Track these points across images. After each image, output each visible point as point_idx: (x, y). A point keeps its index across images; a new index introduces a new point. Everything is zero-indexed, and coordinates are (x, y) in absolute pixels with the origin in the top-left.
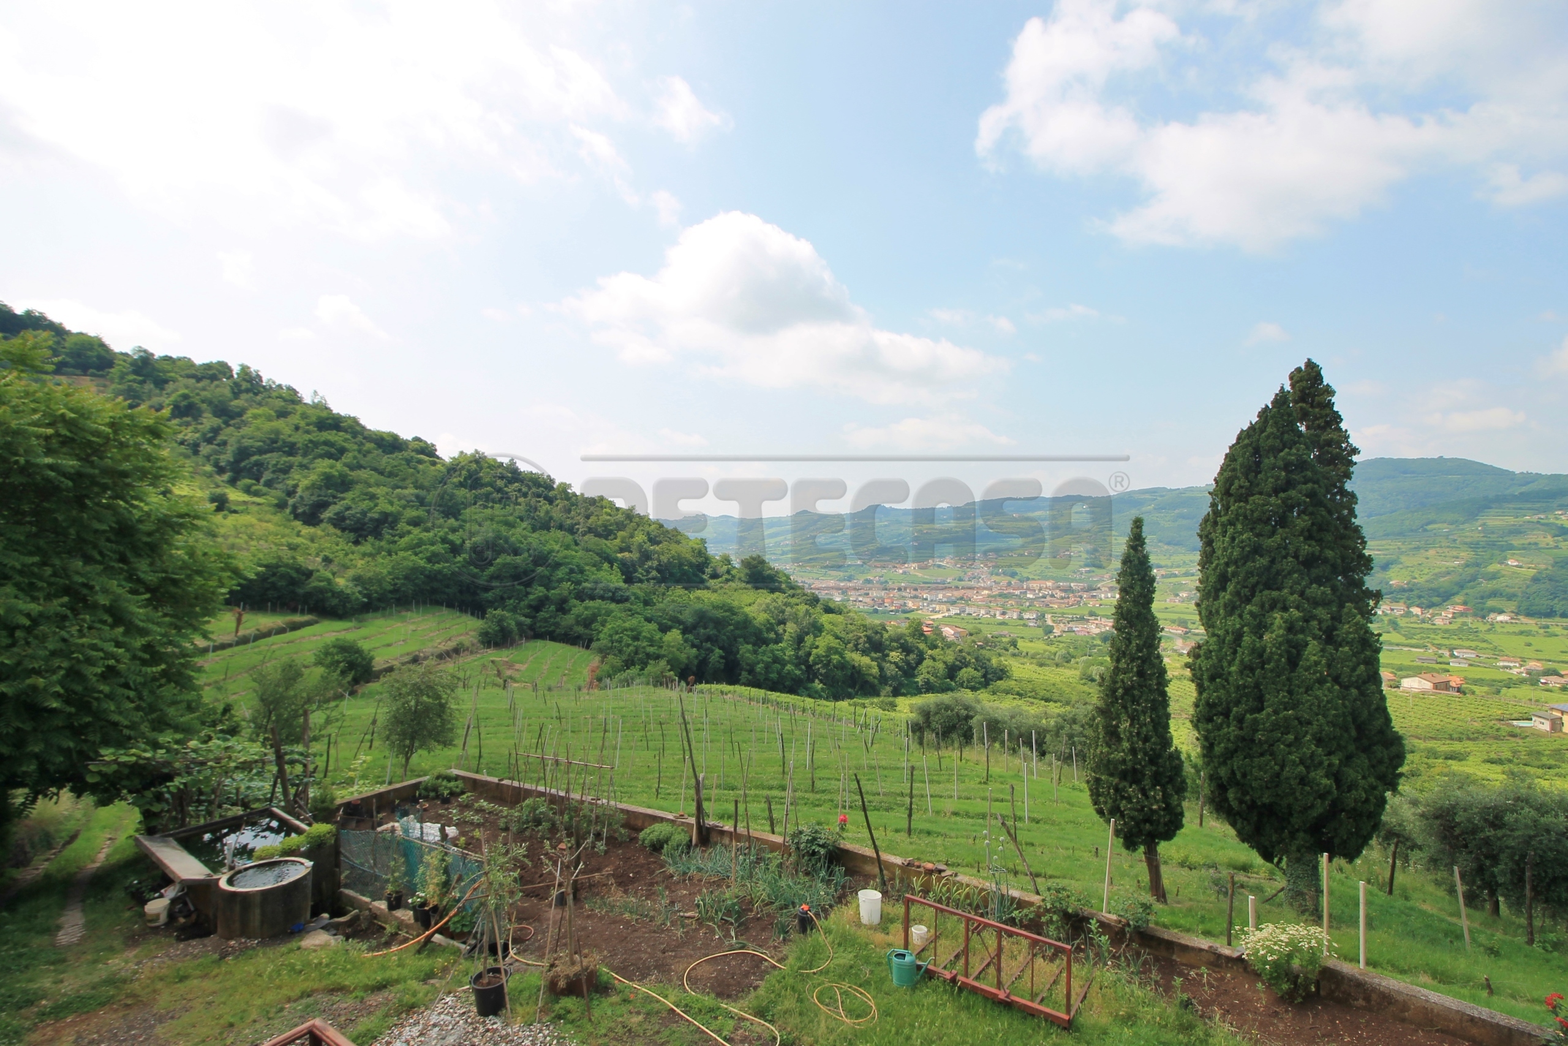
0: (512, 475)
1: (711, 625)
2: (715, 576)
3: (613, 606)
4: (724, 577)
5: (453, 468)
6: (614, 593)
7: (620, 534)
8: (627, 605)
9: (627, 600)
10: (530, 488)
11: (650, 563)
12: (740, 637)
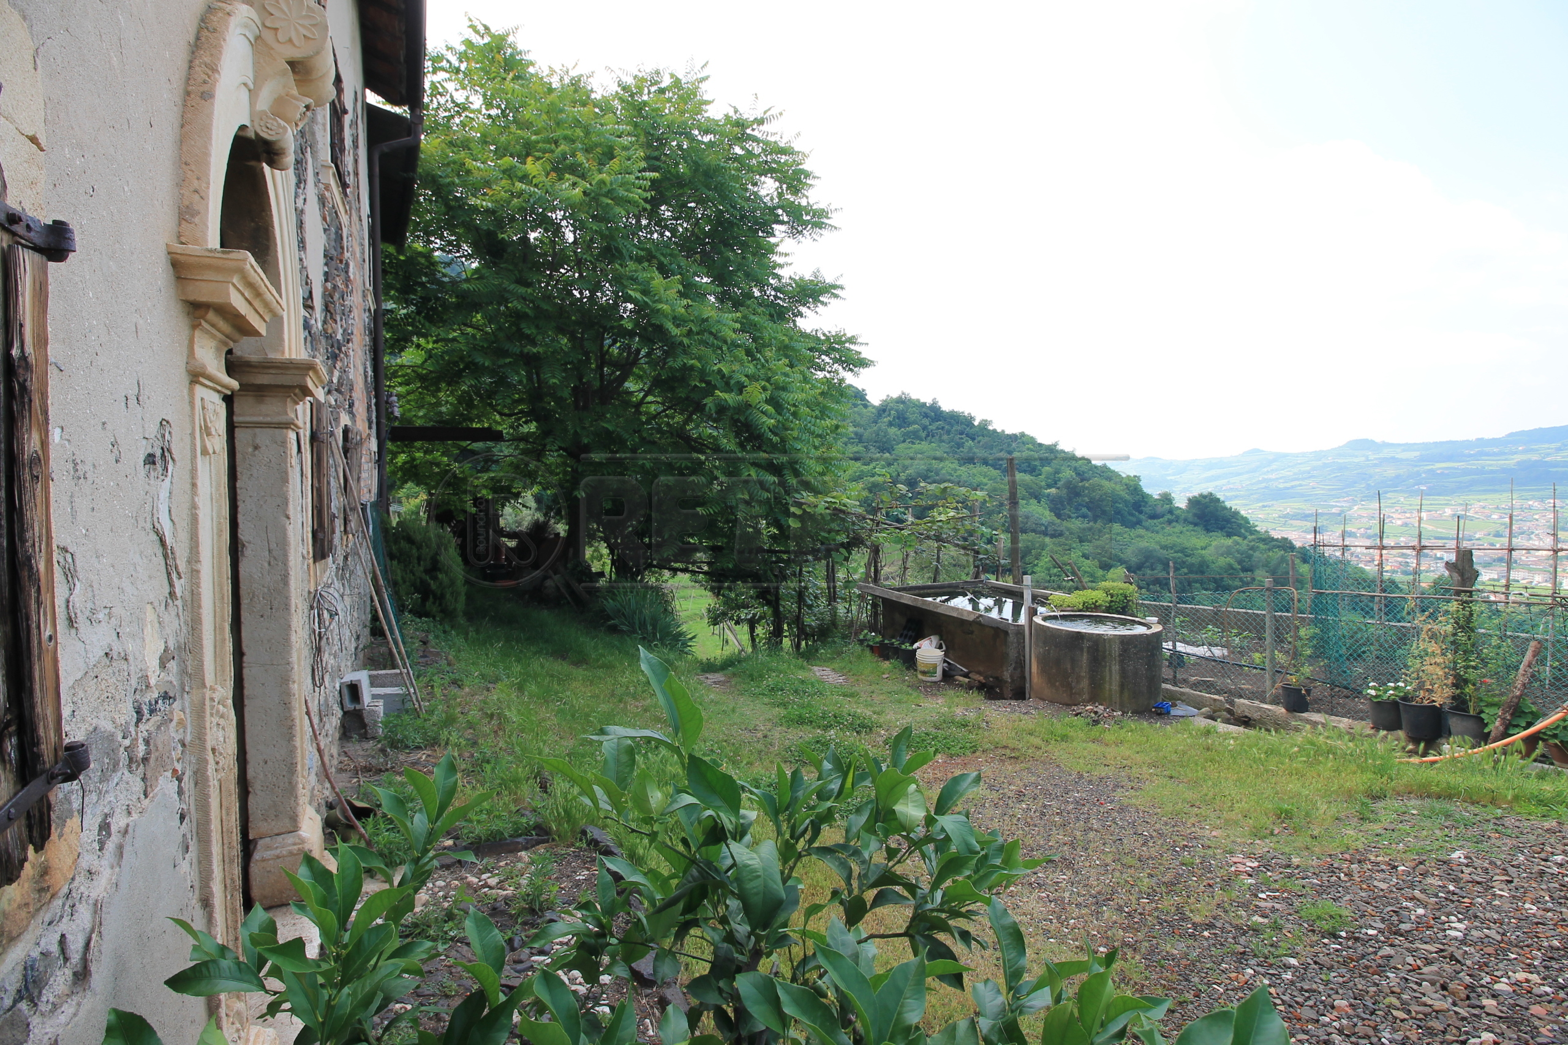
0: (933, 413)
1: (1159, 567)
2: (1153, 517)
3: (1047, 540)
4: (1166, 518)
5: (883, 410)
6: (1046, 528)
7: (1047, 469)
8: (1062, 540)
9: (1061, 535)
10: (952, 426)
11: (1079, 500)
12: (1196, 582)
